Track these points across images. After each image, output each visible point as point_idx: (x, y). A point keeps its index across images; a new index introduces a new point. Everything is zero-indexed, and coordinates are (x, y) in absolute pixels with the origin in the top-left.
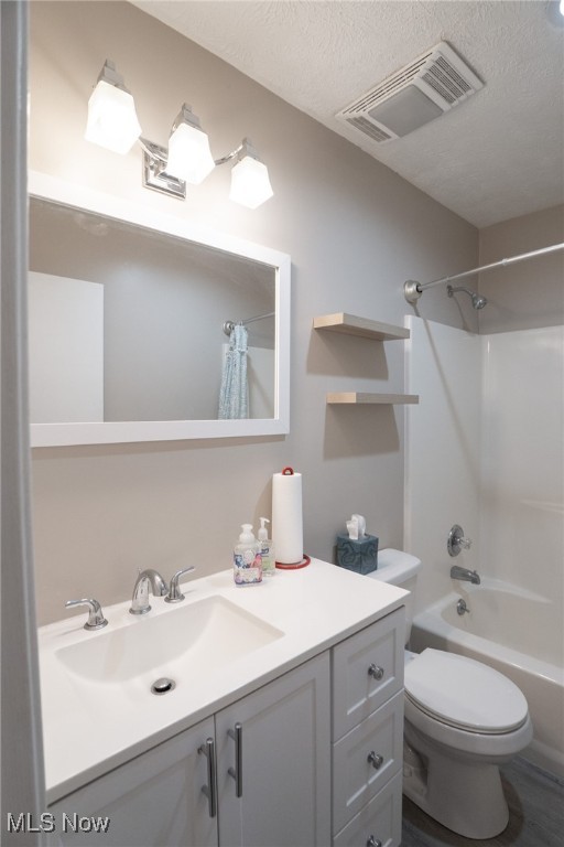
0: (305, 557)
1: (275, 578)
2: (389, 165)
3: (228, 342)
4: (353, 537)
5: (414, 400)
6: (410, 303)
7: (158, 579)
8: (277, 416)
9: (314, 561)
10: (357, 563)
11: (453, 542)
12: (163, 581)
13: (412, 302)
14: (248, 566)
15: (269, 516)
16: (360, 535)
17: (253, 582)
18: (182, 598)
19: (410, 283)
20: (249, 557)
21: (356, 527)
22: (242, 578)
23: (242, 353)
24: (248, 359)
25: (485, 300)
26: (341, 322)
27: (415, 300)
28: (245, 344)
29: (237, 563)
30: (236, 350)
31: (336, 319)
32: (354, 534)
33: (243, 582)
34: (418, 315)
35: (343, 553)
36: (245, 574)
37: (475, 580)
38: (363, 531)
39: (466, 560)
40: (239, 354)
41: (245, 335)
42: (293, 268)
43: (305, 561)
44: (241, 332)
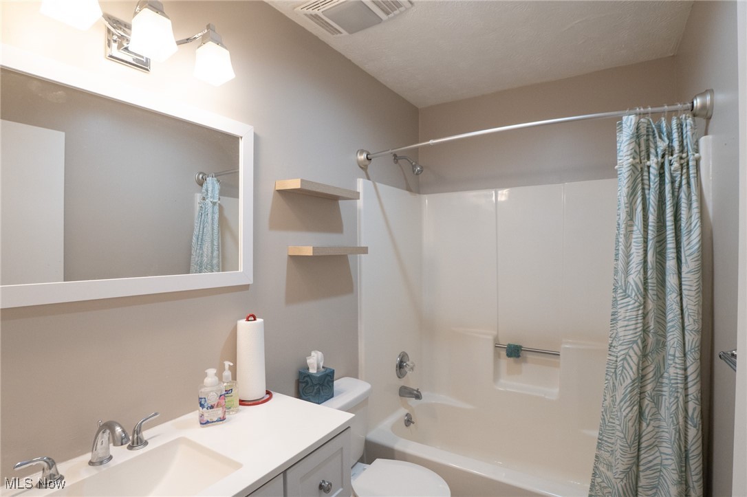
0: (268, 393)
1: (238, 415)
2: (343, 53)
3: (201, 192)
4: (313, 371)
5: (365, 250)
6: (362, 168)
7: (118, 430)
8: (241, 269)
9: (276, 395)
10: (316, 393)
11: (401, 366)
12: (124, 431)
13: (363, 167)
14: (212, 407)
15: (234, 359)
16: (318, 368)
17: (217, 421)
18: (146, 443)
19: (362, 152)
20: (213, 399)
21: (315, 362)
22: (206, 418)
23: (214, 204)
24: (221, 208)
25: (422, 167)
26: (299, 187)
27: (366, 166)
28: (217, 196)
29: (202, 405)
30: (208, 201)
31: (295, 184)
32: (313, 368)
33: (208, 422)
34: (369, 179)
35: (304, 385)
36: (209, 415)
37: (418, 397)
38: (321, 365)
39: (411, 381)
40: (210, 204)
41: (217, 186)
42: (256, 138)
43: (268, 396)
44: (213, 183)
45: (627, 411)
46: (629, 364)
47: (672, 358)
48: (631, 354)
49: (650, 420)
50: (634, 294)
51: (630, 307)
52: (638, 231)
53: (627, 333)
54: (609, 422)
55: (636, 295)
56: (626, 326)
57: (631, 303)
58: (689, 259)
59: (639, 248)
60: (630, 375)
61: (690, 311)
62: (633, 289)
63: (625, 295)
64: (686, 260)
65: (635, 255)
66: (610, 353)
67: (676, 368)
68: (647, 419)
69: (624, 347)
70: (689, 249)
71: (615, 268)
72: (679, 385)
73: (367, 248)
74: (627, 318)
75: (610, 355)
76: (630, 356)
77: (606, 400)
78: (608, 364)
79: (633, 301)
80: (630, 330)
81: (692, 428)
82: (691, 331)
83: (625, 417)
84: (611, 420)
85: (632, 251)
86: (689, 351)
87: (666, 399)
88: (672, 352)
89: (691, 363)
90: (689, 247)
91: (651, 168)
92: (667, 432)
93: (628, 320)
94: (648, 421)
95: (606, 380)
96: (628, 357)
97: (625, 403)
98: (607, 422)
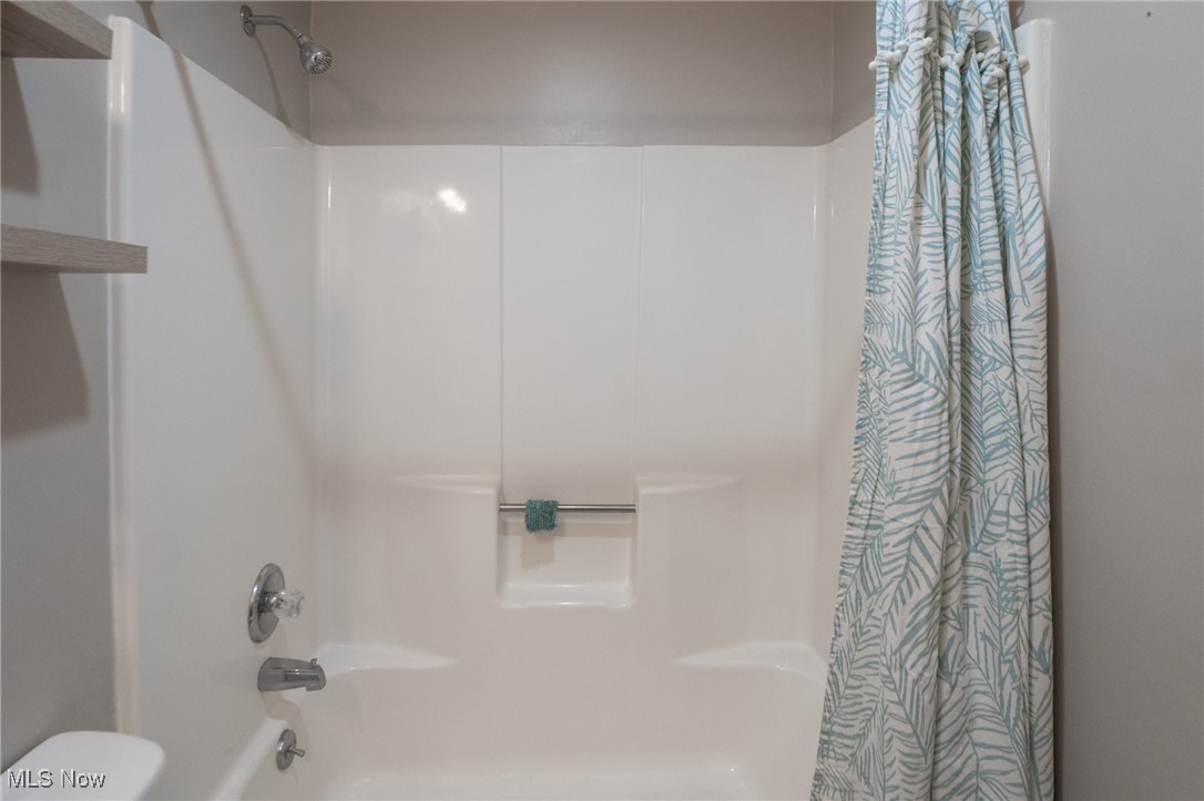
5: (134, 259)
11: (262, 607)
45: (919, 667)
46: (923, 549)
47: (1005, 519)
48: (928, 524)
49: (958, 674)
50: (932, 374)
51: (925, 406)
52: (934, 219)
53: (919, 471)
54: (847, 687)
55: (938, 374)
56: (918, 454)
57: (926, 395)
58: (1029, 285)
59: (936, 258)
60: (926, 576)
61: (1034, 406)
62: (929, 360)
63: (912, 378)
64: (1023, 289)
65: (929, 275)
66: (851, 519)
67: (1013, 542)
68: (951, 674)
69: (913, 507)
70: (1029, 264)
71: (867, 311)
72: (1019, 582)
73: (143, 250)
74: (920, 434)
75: (851, 524)
76: (926, 529)
77: (840, 635)
78: (847, 547)
79: (931, 392)
80: (926, 463)
81: (1041, 675)
82: (1036, 452)
83: (916, 682)
84: (851, 682)
85: (921, 269)
86: (1033, 499)
87: (976, 615)
88: (1001, 506)
89: (1039, 526)
90: (1026, 259)
91: (947, 74)
92: (984, 693)
93: (922, 439)
94: (954, 676)
95: (841, 586)
96: (921, 532)
97: (914, 647)
98: (842, 687)
